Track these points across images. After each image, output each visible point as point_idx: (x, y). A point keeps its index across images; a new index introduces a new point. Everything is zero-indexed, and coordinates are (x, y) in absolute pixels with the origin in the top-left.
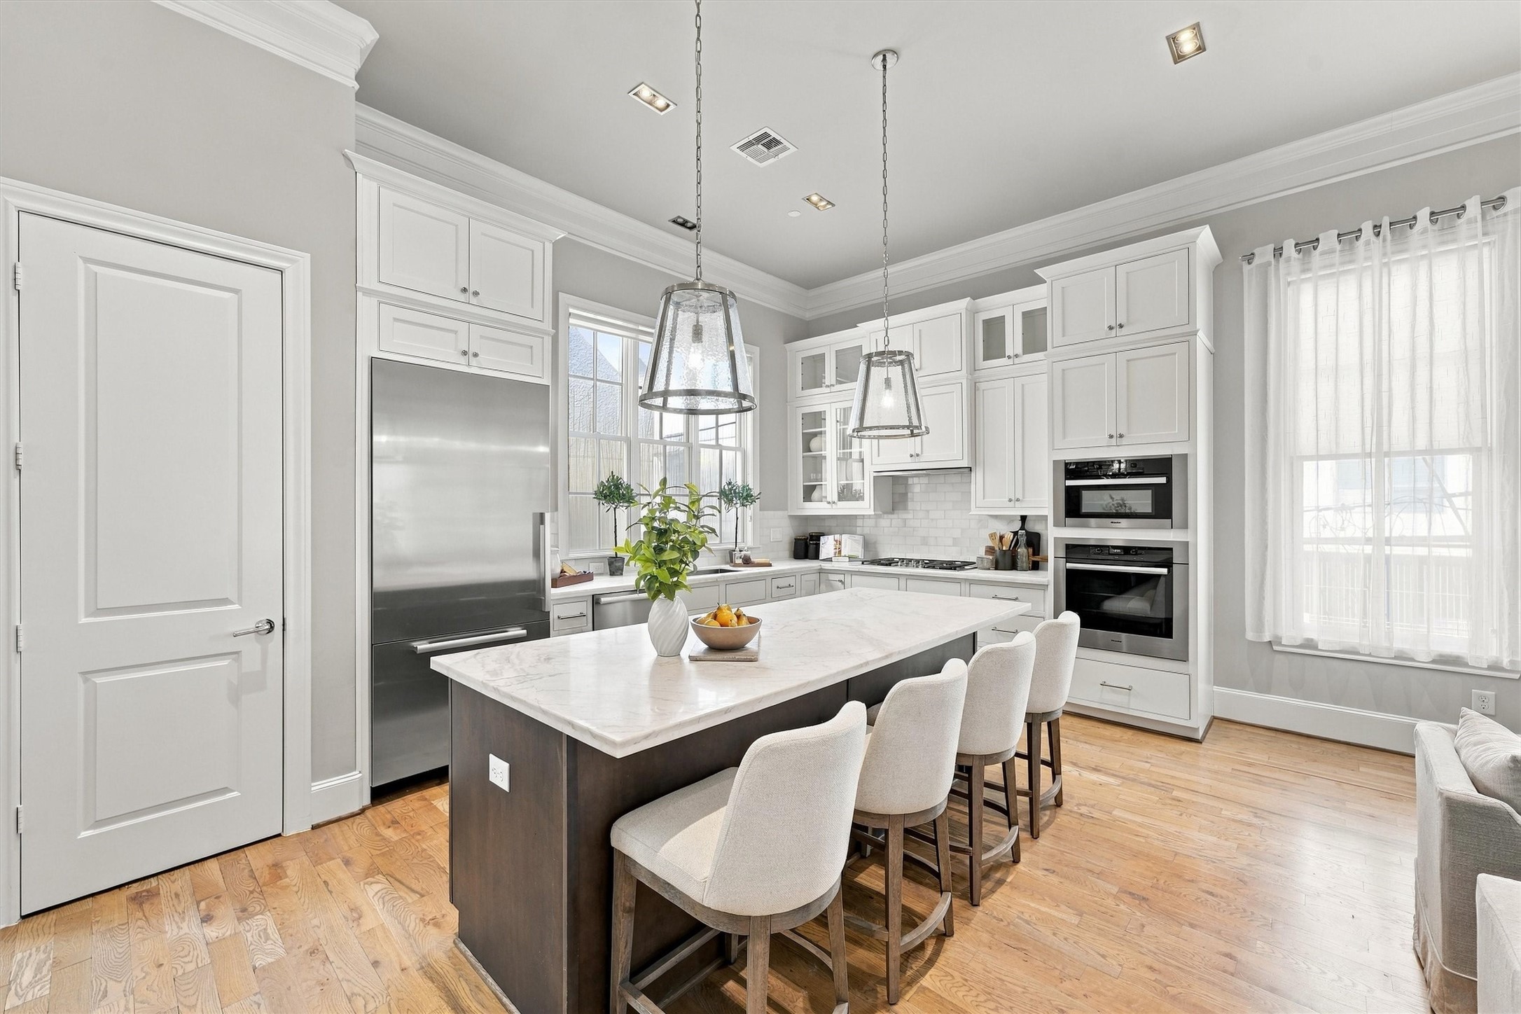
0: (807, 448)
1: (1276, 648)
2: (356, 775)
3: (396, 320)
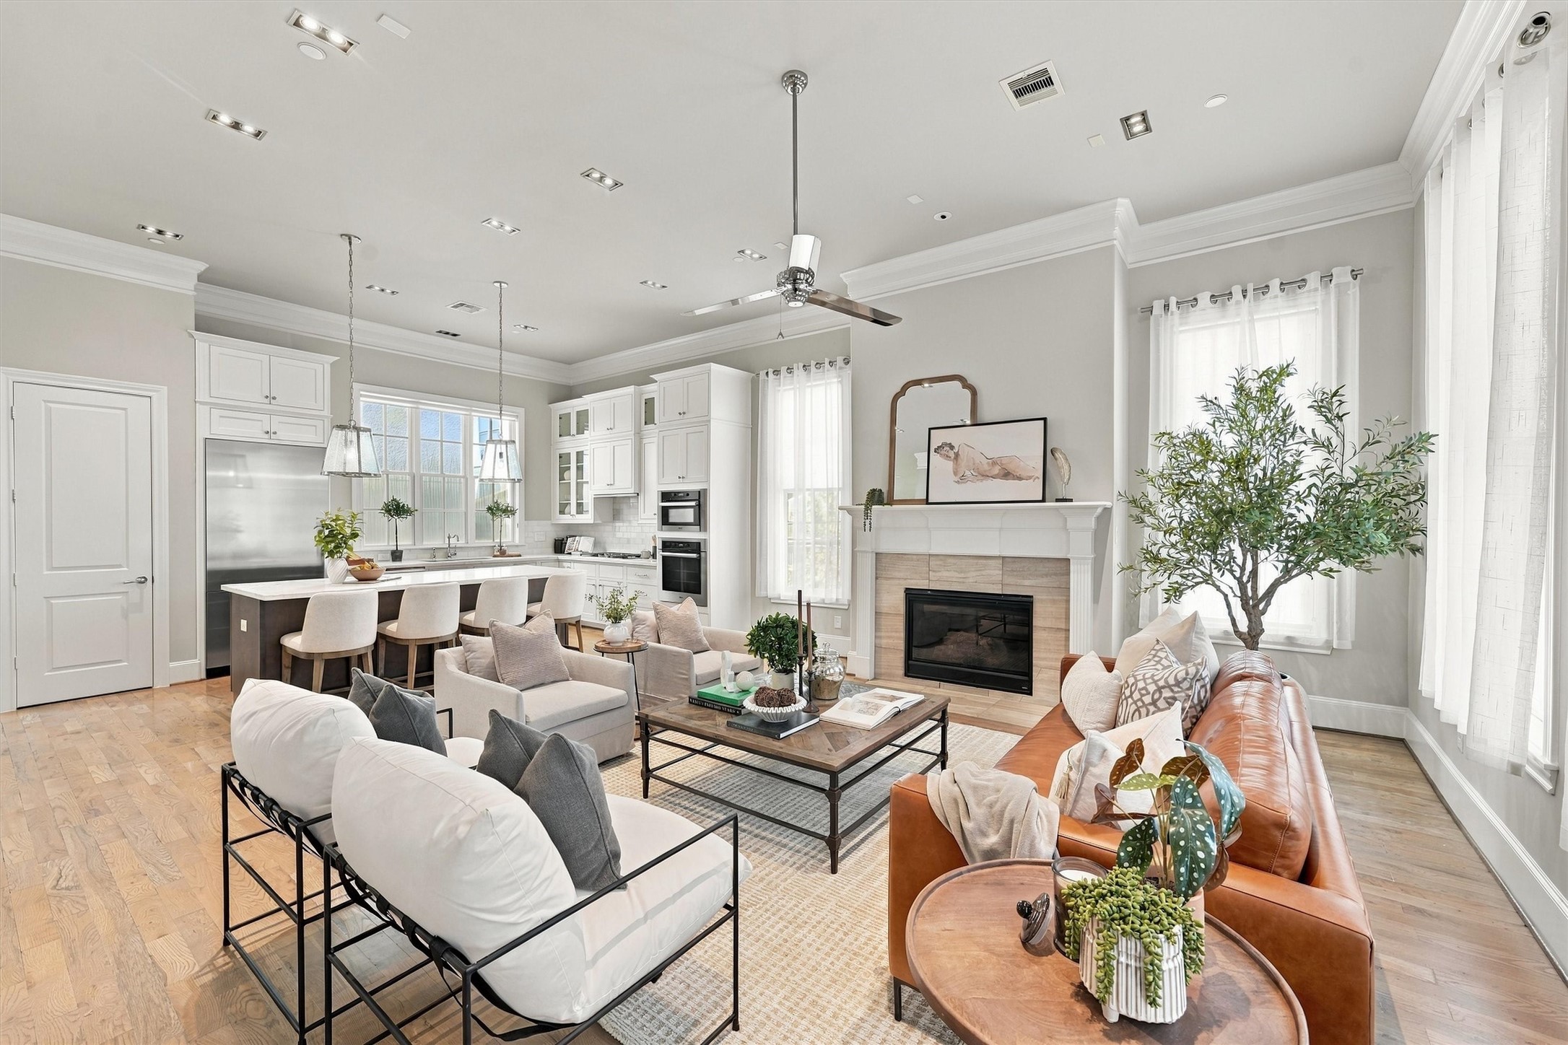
0: (562, 478)
2: (197, 661)
3: (221, 417)
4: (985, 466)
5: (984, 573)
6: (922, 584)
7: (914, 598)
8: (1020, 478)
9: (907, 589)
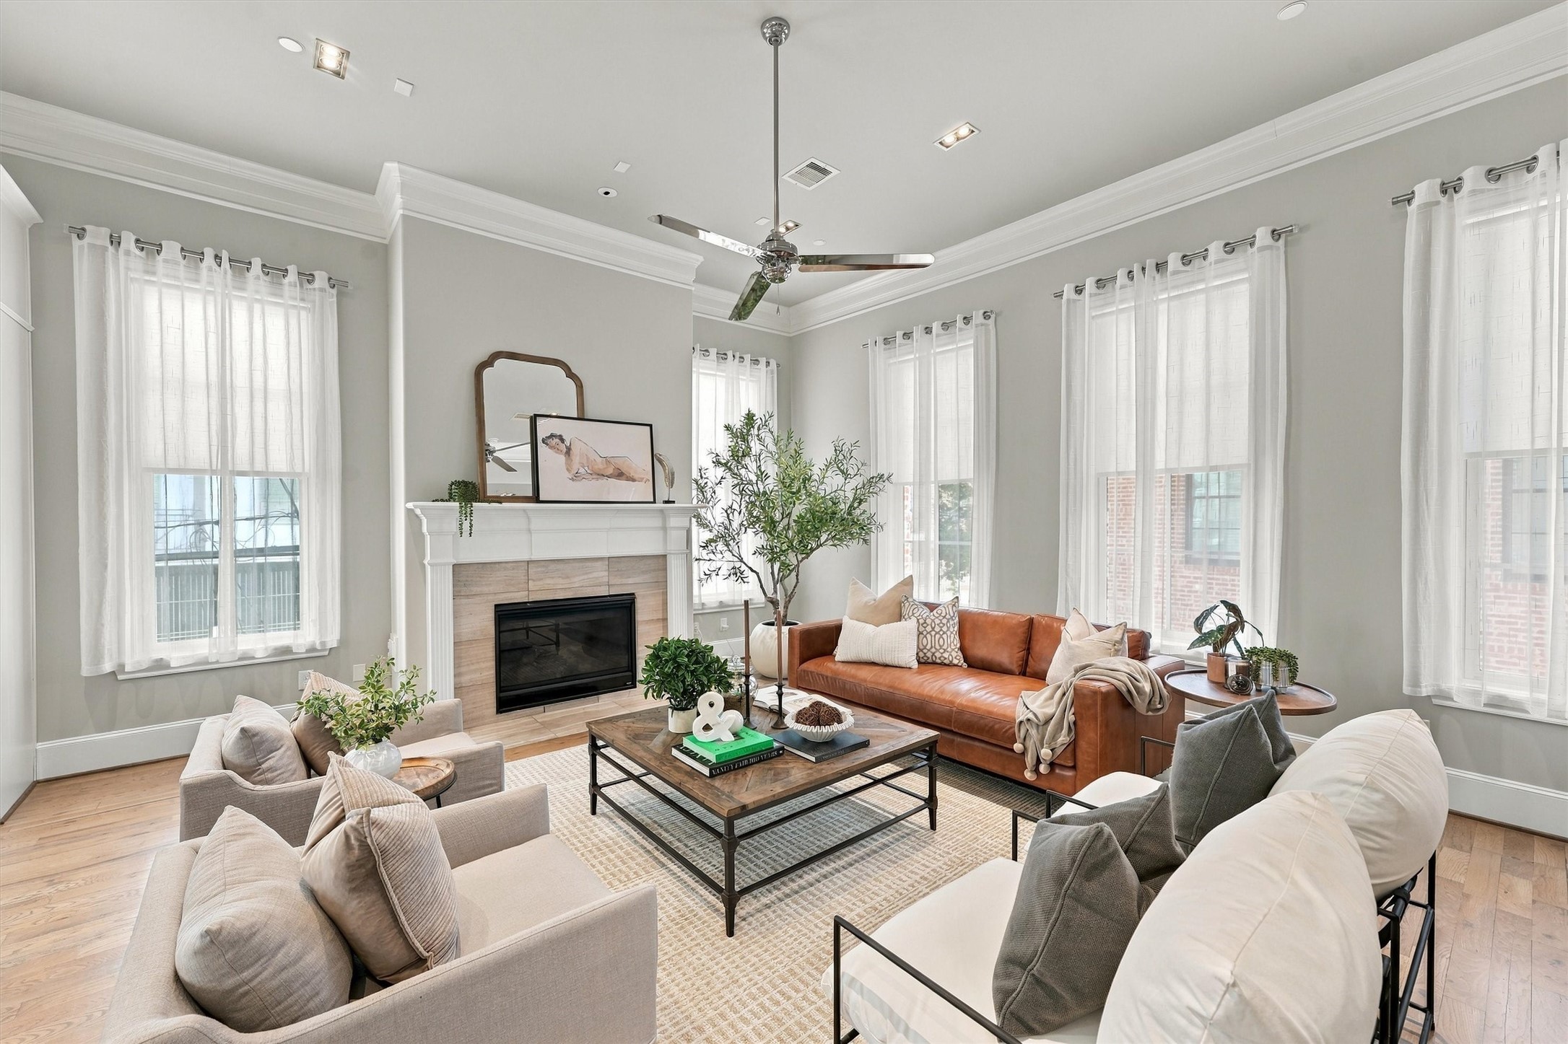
1: (120, 677)
4: (600, 464)
5: (591, 576)
6: (519, 596)
7: (506, 615)
8: (634, 480)
9: (496, 606)
